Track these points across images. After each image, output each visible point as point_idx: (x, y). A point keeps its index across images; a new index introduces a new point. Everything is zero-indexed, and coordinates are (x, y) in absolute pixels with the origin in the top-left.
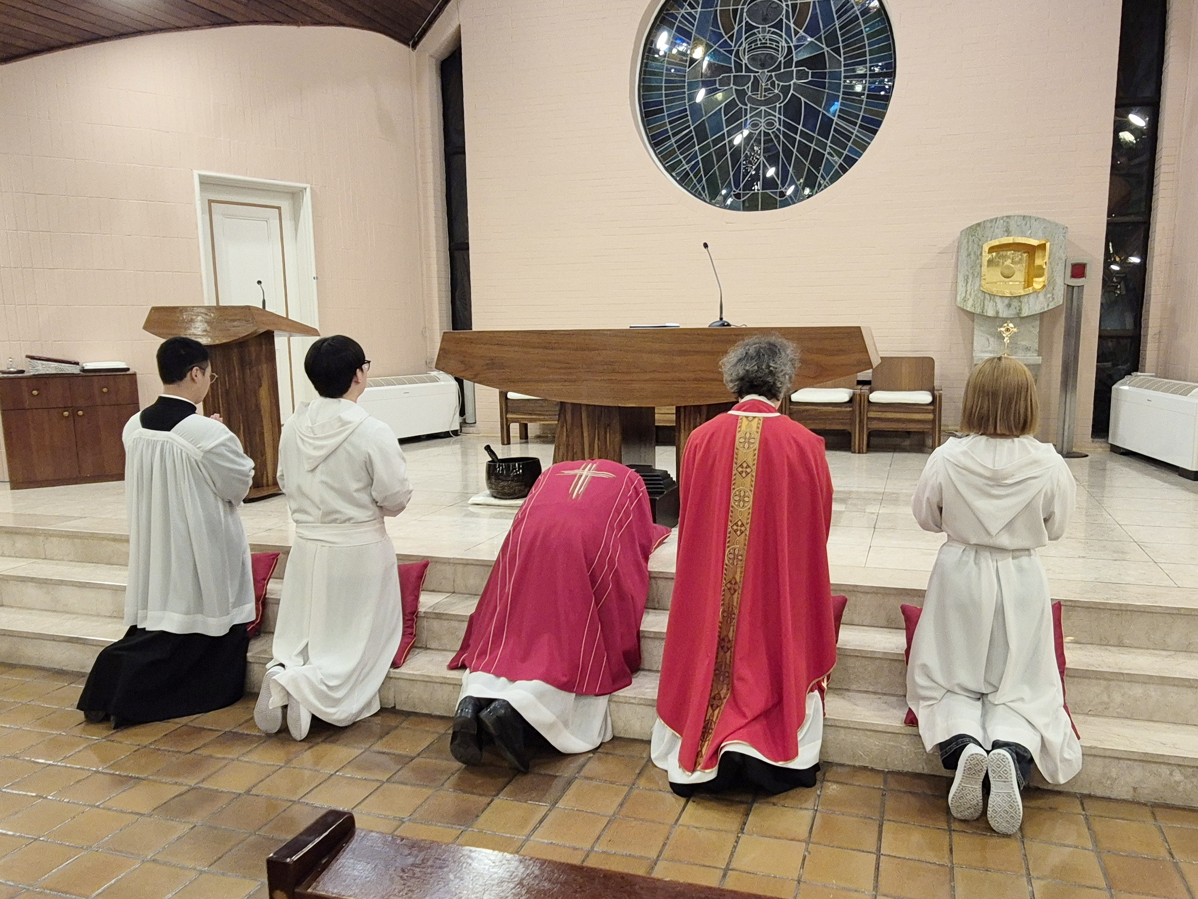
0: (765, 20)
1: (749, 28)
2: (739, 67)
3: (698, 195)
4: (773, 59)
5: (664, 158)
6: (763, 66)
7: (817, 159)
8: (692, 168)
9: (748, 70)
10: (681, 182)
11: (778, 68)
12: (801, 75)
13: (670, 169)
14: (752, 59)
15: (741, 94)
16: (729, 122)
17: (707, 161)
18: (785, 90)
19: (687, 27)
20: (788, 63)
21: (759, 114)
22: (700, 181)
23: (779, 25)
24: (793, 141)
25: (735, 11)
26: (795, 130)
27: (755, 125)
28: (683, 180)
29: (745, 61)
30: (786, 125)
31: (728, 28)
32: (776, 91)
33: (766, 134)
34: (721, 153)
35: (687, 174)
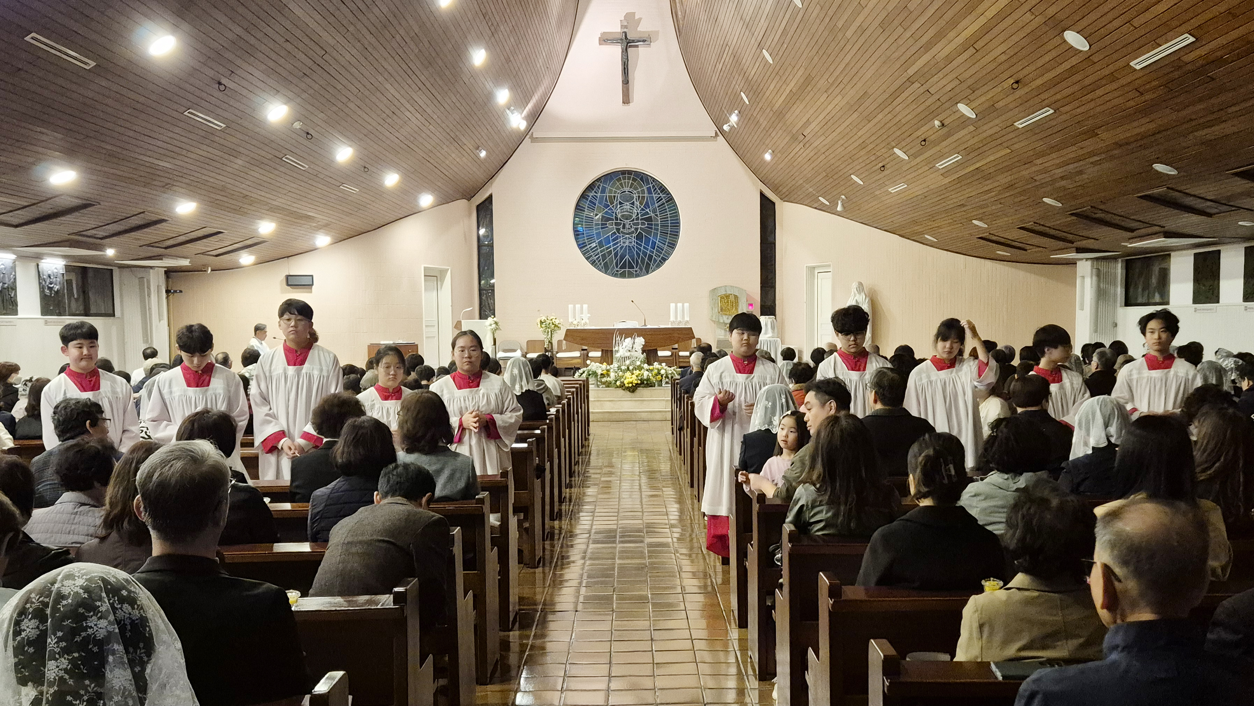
0: (628, 201)
1: (620, 203)
2: (617, 219)
3: (600, 270)
4: (631, 216)
5: (584, 254)
6: (627, 219)
7: (650, 257)
8: (597, 259)
9: (621, 220)
10: (592, 264)
11: (633, 220)
12: (643, 224)
13: (587, 259)
14: (623, 216)
15: (618, 230)
16: (614, 240)
17: (604, 257)
18: (636, 229)
19: (594, 201)
20: (637, 219)
21: (626, 238)
22: (601, 264)
23: (633, 203)
24: (640, 250)
25: (615, 196)
26: (641, 246)
27: (624, 243)
28: (593, 263)
29: (619, 216)
30: (637, 243)
31: (612, 203)
32: (633, 229)
33: (629, 247)
34: (610, 252)
35: (595, 261)
